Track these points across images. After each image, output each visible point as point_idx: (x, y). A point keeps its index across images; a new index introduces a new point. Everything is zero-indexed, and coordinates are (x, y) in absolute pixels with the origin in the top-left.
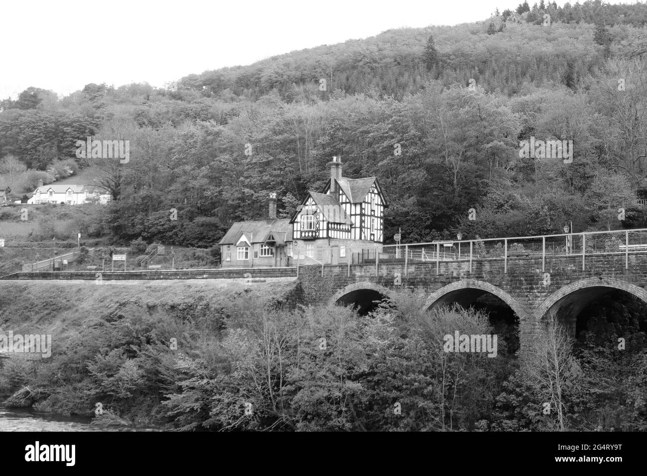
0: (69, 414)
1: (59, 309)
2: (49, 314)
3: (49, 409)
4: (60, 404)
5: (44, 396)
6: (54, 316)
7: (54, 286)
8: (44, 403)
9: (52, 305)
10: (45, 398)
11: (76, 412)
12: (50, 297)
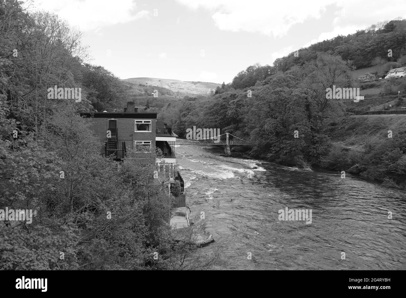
0: (373, 179)
1: (380, 129)
2: (375, 131)
3: (366, 176)
4: (370, 174)
5: (365, 169)
6: (377, 132)
7: (380, 117)
8: (365, 172)
9: (377, 126)
10: (365, 170)
11: (377, 178)
12: (377, 123)
